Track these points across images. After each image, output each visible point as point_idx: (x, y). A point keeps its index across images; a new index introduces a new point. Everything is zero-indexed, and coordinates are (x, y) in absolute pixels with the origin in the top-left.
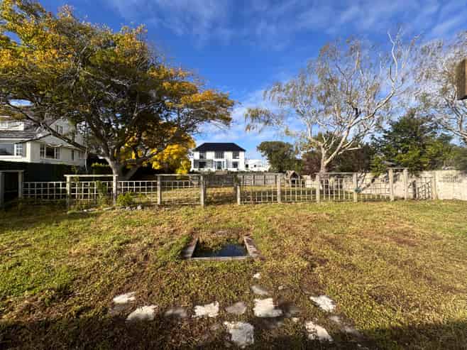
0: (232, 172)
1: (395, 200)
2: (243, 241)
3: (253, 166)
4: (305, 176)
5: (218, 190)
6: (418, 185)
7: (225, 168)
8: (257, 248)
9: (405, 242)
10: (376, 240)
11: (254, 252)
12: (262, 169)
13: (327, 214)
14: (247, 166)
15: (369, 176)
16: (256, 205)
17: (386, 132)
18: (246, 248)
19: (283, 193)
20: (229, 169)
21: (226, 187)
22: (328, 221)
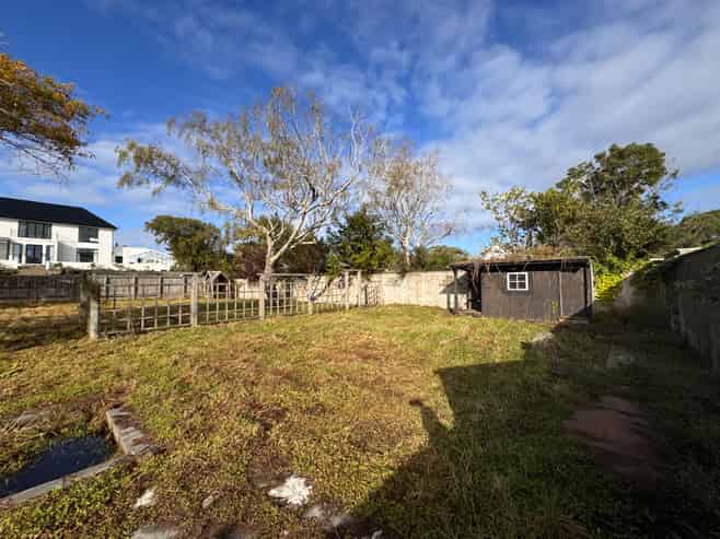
0: (77, 272)
1: (350, 308)
2: (105, 424)
3: (135, 260)
4: (239, 281)
5: (27, 313)
6: (369, 290)
7: (54, 261)
8: (145, 430)
9: (369, 357)
10: (342, 361)
11: (137, 442)
12: (158, 268)
13: (277, 336)
14: (119, 260)
15: (324, 279)
16: (142, 336)
17: (341, 227)
18: (112, 438)
19: (201, 308)
20: (65, 264)
21: (54, 303)
22: (280, 346)
